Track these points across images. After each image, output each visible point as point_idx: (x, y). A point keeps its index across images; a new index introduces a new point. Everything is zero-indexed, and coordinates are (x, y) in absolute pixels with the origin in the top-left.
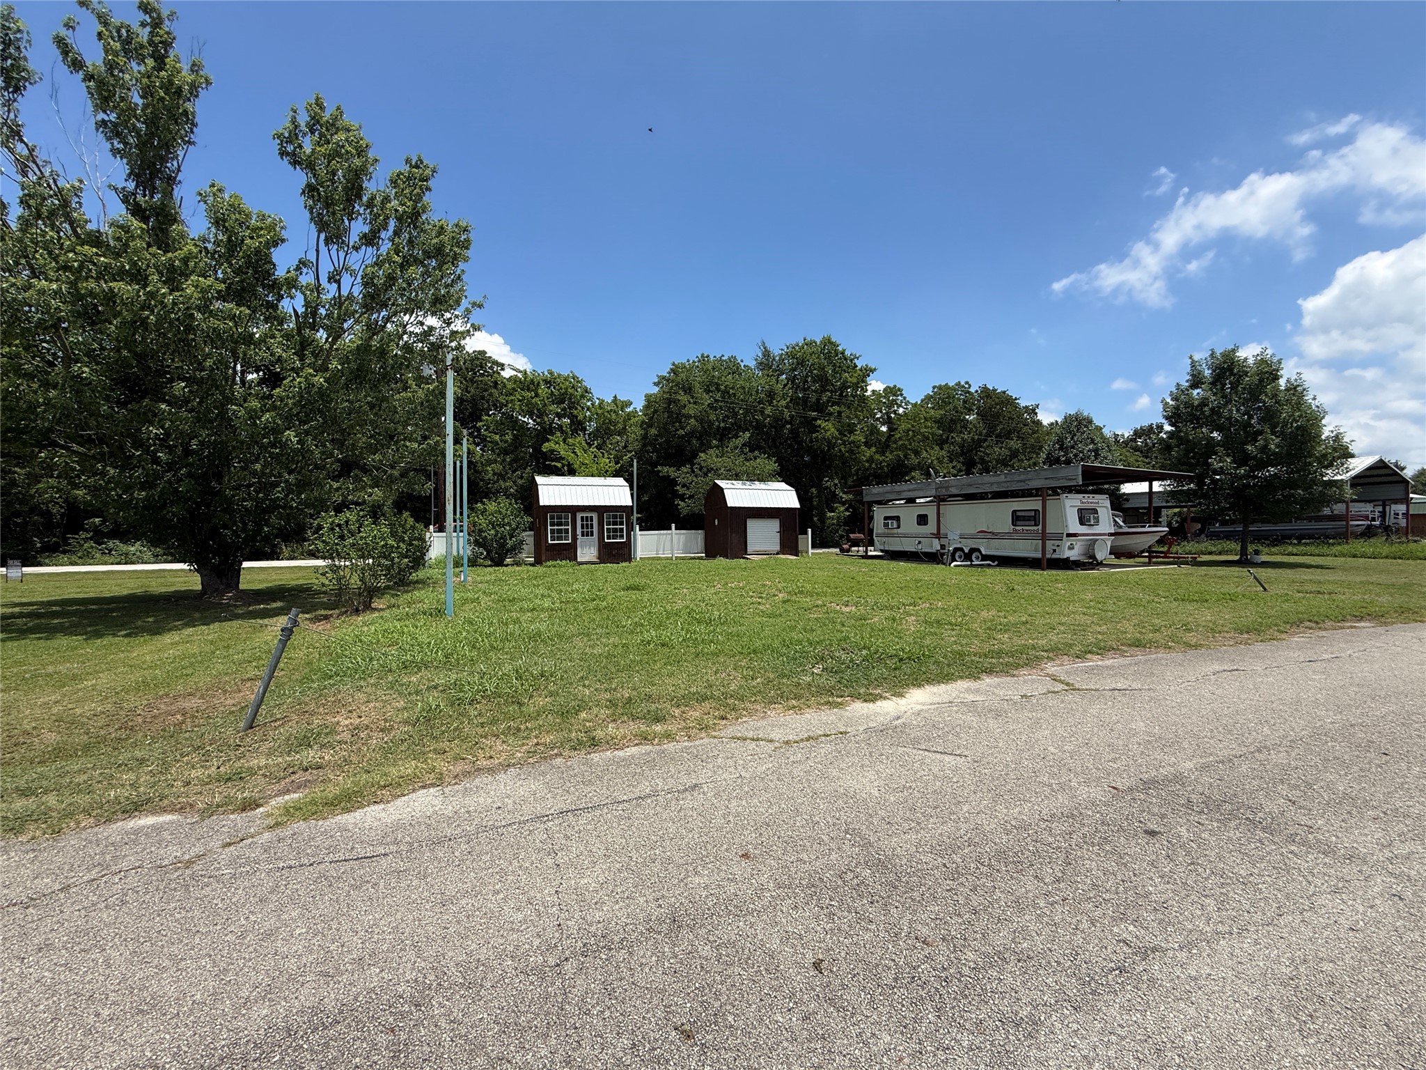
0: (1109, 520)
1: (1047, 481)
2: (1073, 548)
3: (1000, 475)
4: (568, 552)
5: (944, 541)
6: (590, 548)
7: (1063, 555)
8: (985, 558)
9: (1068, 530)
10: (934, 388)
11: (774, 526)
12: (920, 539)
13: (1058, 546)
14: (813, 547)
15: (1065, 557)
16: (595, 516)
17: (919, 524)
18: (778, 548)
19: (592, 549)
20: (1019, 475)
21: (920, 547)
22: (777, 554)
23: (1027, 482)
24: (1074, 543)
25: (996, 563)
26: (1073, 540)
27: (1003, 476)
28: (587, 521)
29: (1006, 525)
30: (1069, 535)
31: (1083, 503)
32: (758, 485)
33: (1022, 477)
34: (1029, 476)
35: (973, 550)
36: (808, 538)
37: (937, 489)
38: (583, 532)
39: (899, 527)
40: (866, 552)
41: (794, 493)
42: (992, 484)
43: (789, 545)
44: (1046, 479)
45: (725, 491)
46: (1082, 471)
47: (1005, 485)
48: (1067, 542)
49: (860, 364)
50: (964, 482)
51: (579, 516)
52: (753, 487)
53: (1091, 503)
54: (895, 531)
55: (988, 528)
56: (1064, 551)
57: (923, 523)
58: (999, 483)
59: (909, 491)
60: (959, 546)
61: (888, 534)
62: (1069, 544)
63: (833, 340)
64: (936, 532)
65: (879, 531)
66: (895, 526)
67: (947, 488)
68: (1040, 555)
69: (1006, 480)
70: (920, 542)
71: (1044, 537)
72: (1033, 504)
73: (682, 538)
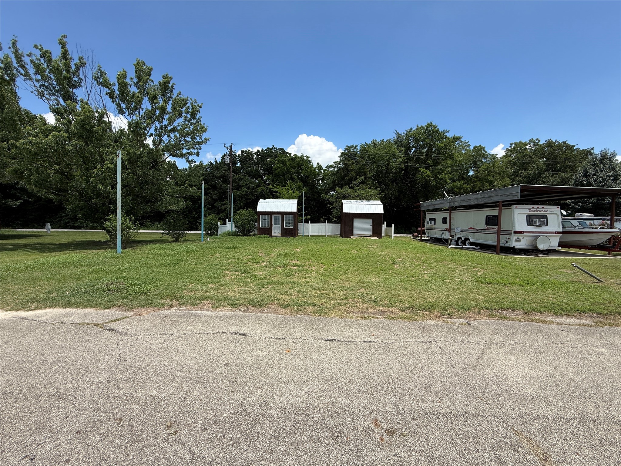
0: (558, 222)
1: (502, 197)
2: (520, 241)
3: (478, 194)
4: (268, 232)
5: (453, 233)
6: (278, 230)
7: (511, 245)
8: (472, 244)
9: (515, 229)
10: (511, 144)
11: (369, 223)
12: (443, 231)
13: (509, 239)
14: (394, 233)
15: (513, 246)
16: (280, 216)
17: (443, 223)
18: (371, 233)
19: (279, 231)
20: (488, 194)
21: (443, 236)
22: (370, 236)
23: (491, 198)
24: (521, 238)
25: (479, 247)
26: (520, 236)
27: (479, 195)
28: (277, 218)
29: (482, 224)
30: (516, 232)
31: (531, 211)
32: (365, 202)
33: (489, 195)
34: (493, 194)
35: (467, 239)
36: (392, 229)
37: (450, 203)
38: (275, 223)
39: (435, 225)
40: (421, 237)
41: (382, 206)
42: (474, 199)
43: (377, 232)
44: (501, 195)
45: (343, 205)
46: (521, 190)
47: (480, 200)
48: (515, 237)
49: (450, 135)
50: (462, 198)
51: (274, 216)
52: (363, 203)
53: (540, 211)
54: (433, 226)
55: (474, 226)
56: (512, 243)
57: (445, 222)
58: (477, 199)
59: (438, 204)
60: (460, 236)
61: (431, 228)
62: (516, 238)
63: (434, 124)
64: (448, 228)
65: (427, 227)
66: (433, 224)
67: (454, 202)
68: (495, 244)
69: (481, 197)
70: (443, 233)
71: (499, 233)
72: (494, 212)
73: (331, 227)
